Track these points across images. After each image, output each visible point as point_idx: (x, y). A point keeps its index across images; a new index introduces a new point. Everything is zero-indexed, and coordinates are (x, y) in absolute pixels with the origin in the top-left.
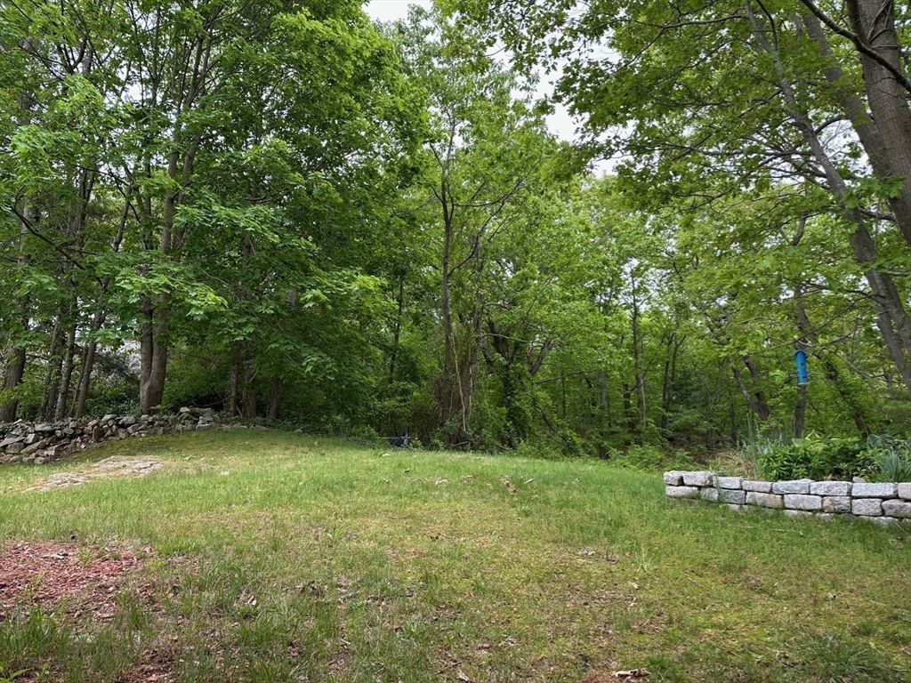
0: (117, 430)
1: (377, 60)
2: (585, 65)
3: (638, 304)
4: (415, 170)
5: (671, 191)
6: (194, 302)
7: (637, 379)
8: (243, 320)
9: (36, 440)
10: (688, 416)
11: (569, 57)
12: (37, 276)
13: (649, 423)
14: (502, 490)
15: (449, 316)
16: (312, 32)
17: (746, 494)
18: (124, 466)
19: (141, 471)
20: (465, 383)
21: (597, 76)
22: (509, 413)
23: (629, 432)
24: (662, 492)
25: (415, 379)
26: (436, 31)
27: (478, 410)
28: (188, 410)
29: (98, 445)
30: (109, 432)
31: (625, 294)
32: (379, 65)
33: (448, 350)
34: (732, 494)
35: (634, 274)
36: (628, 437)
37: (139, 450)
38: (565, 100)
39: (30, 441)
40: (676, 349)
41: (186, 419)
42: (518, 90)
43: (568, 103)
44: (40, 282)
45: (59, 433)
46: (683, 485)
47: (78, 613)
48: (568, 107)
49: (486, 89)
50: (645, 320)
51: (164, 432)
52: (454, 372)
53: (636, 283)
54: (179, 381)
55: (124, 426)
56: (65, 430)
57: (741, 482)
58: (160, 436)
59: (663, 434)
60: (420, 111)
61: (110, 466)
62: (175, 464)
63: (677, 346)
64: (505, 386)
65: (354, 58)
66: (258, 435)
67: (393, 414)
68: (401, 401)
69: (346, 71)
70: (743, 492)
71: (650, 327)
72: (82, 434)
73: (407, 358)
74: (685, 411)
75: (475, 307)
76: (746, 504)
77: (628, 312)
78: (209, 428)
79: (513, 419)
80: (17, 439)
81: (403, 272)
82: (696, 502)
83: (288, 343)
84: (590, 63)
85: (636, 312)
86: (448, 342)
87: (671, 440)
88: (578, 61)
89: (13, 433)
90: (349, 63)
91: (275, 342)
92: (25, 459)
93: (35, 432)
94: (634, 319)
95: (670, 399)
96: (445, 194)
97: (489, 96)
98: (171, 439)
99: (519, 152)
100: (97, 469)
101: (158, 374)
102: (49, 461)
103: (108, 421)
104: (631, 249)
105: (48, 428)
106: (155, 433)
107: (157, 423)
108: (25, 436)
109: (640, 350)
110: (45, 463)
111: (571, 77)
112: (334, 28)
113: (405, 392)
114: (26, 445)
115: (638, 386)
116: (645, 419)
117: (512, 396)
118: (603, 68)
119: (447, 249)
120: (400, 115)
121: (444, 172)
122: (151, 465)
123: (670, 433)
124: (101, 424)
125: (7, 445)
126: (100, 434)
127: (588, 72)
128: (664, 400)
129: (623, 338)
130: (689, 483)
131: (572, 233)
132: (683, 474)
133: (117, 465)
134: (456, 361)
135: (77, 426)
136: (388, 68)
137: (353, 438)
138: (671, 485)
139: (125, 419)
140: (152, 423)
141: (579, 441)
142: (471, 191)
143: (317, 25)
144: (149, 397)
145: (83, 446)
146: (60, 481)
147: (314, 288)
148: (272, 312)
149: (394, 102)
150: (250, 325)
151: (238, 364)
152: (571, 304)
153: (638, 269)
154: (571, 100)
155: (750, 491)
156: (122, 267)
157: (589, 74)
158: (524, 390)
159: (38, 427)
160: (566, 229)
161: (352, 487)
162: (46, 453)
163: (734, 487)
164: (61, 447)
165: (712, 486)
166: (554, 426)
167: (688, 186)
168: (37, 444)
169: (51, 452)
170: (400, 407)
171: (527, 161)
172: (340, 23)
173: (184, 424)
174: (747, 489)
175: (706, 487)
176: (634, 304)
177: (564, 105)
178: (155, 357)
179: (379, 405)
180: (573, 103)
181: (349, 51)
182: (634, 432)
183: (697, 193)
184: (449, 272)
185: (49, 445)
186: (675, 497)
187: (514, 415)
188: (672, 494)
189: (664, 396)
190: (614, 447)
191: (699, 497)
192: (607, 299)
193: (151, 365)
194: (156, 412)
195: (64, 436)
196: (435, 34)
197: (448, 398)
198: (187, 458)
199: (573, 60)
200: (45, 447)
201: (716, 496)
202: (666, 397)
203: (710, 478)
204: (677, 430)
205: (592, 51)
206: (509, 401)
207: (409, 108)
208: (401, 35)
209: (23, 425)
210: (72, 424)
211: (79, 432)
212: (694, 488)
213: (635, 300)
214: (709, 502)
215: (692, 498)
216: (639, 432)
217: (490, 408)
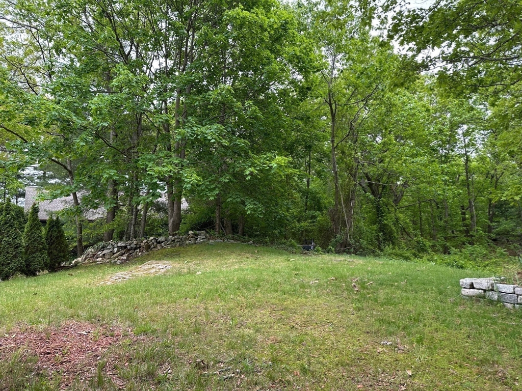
0: (156, 245)
1: (284, 26)
2: (406, 13)
3: (468, 154)
4: (309, 89)
5: (478, 84)
6: (186, 180)
7: (470, 202)
8: (212, 187)
9: (118, 251)
10: (506, 225)
11: (394, 10)
12: (108, 172)
13: (478, 231)
14: (350, 289)
15: (336, 172)
16: (244, 18)
17: (518, 297)
18: (153, 267)
19: (161, 270)
20: (349, 212)
21: (416, 18)
22: (380, 228)
23: (465, 236)
24: (459, 292)
25: (320, 209)
26: (322, 3)
27: (357, 227)
28: (192, 232)
29: (147, 253)
30: (152, 246)
31: (459, 148)
32: (285, 30)
33: (337, 192)
34: (507, 297)
35: (466, 134)
36: (464, 239)
37: (165, 256)
38: (396, 37)
39: (115, 252)
40: (497, 181)
41: (192, 237)
42: (374, 30)
43: (398, 39)
44: (110, 175)
45: (129, 247)
46: (473, 288)
47: (78, 372)
48: (398, 41)
49: (354, 33)
50: (474, 164)
51: (180, 245)
52: (341, 205)
53: (467, 141)
54: (195, 214)
55: (160, 243)
56: (132, 246)
57: (514, 288)
58: (177, 249)
59: (489, 237)
60: (310, 54)
61: (146, 267)
62: (178, 266)
63: (497, 179)
64: (377, 211)
65: (269, 30)
66: (226, 246)
67: (306, 230)
68: (311, 223)
69: (264, 38)
70: (516, 295)
71: (479, 168)
72: (140, 247)
73: (315, 197)
74: (505, 222)
75: (353, 166)
76: (517, 304)
77: (462, 159)
78: (201, 243)
79: (383, 231)
80: (109, 251)
81: (310, 147)
82: (482, 300)
83: (237, 197)
84: (409, 11)
85: (467, 159)
86: (337, 187)
87: (494, 240)
88: (401, 12)
89: (108, 247)
90: (266, 33)
91: (230, 197)
92: (113, 261)
93: (118, 247)
94: (466, 163)
95: (494, 214)
96: (331, 99)
97: (356, 36)
98: (182, 249)
99: (375, 68)
100: (139, 269)
101: (177, 214)
102: (124, 263)
103: (152, 240)
104: (459, 120)
105: (123, 245)
106: (175, 246)
107: (176, 240)
108: (113, 249)
109: (471, 184)
110: (122, 263)
111: (398, 22)
112: (257, 14)
113: (314, 217)
114: (114, 254)
115: (470, 206)
116: (476, 228)
117: (382, 217)
118: (419, 13)
119: (333, 132)
120: (298, 58)
121: (329, 86)
122: (166, 267)
123: (494, 236)
124: (148, 242)
125: (105, 254)
126: (148, 247)
127: (409, 17)
128: (489, 215)
129: (459, 176)
130: (478, 287)
131: (417, 114)
132: (473, 280)
133: (150, 266)
134: (342, 199)
135: (138, 243)
136: (290, 31)
137: (281, 246)
138: (465, 288)
139: (160, 239)
140: (174, 241)
141: (428, 244)
142: (348, 94)
143: (246, 13)
144: (173, 227)
145: (140, 254)
146: (117, 278)
147: (250, 167)
148: (228, 181)
149: (294, 51)
150: (217, 189)
151: (219, 206)
152: (418, 159)
153: (467, 131)
154: (400, 36)
155: (520, 295)
156: (149, 162)
157: (410, 18)
158: (389, 213)
159: (119, 244)
160: (412, 111)
161: (259, 286)
162: (122, 258)
163: (508, 292)
164: (131, 255)
165: (493, 290)
166: (412, 236)
167: (490, 79)
168: (119, 253)
169: (125, 257)
170: (311, 226)
171: (380, 73)
172: (261, 10)
173: (190, 241)
174: (518, 293)
175: (489, 290)
176: (466, 154)
177: (396, 41)
178: (175, 205)
179: (298, 225)
180: (402, 38)
181: (266, 26)
182: (469, 236)
183: (497, 84)
184: (335, 145)
185: (124, 254)
186: (468, 296)
187: (383, 228)
188: (466, 294)
189: (489, 212)
190: (453, 247)
191: (484, 297)
192: (447, 151)
193: (173, 209)
194: (176, 234)
195: (131, 249)
196: (321, 5)
197: (338, 220)
198: (186, 262)
199: (397, 11)
200: (122, 255)
201: (496, 297)
202: (491, 213)
203: (492, 285)
204: (499, 234)
205: (409, 3)
206: (380, 220)
207: (303, 53)
208: (300, 9)
209: (112, 243)
210: (135, 242)
211: (138, 246)
212: (480, 291)
213: (466, 152)
214: (491, 302)
215: (479, 298)
216: (472, 236)
217: (365, 226)
